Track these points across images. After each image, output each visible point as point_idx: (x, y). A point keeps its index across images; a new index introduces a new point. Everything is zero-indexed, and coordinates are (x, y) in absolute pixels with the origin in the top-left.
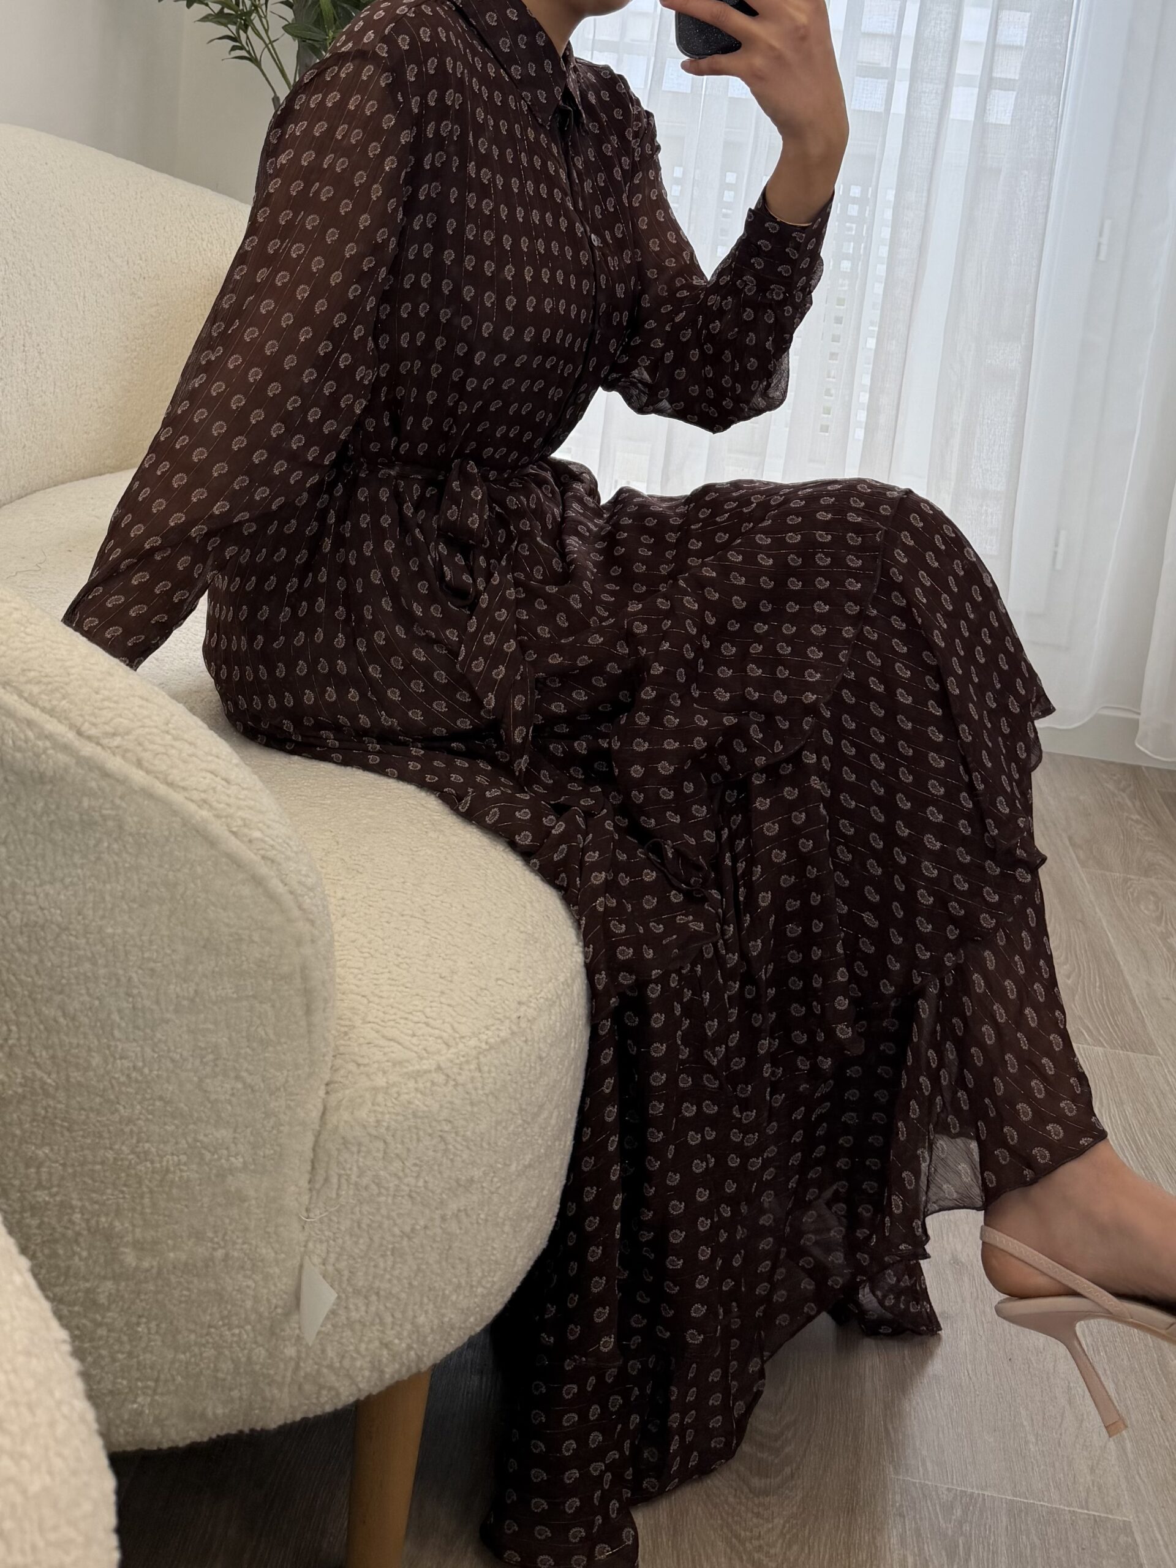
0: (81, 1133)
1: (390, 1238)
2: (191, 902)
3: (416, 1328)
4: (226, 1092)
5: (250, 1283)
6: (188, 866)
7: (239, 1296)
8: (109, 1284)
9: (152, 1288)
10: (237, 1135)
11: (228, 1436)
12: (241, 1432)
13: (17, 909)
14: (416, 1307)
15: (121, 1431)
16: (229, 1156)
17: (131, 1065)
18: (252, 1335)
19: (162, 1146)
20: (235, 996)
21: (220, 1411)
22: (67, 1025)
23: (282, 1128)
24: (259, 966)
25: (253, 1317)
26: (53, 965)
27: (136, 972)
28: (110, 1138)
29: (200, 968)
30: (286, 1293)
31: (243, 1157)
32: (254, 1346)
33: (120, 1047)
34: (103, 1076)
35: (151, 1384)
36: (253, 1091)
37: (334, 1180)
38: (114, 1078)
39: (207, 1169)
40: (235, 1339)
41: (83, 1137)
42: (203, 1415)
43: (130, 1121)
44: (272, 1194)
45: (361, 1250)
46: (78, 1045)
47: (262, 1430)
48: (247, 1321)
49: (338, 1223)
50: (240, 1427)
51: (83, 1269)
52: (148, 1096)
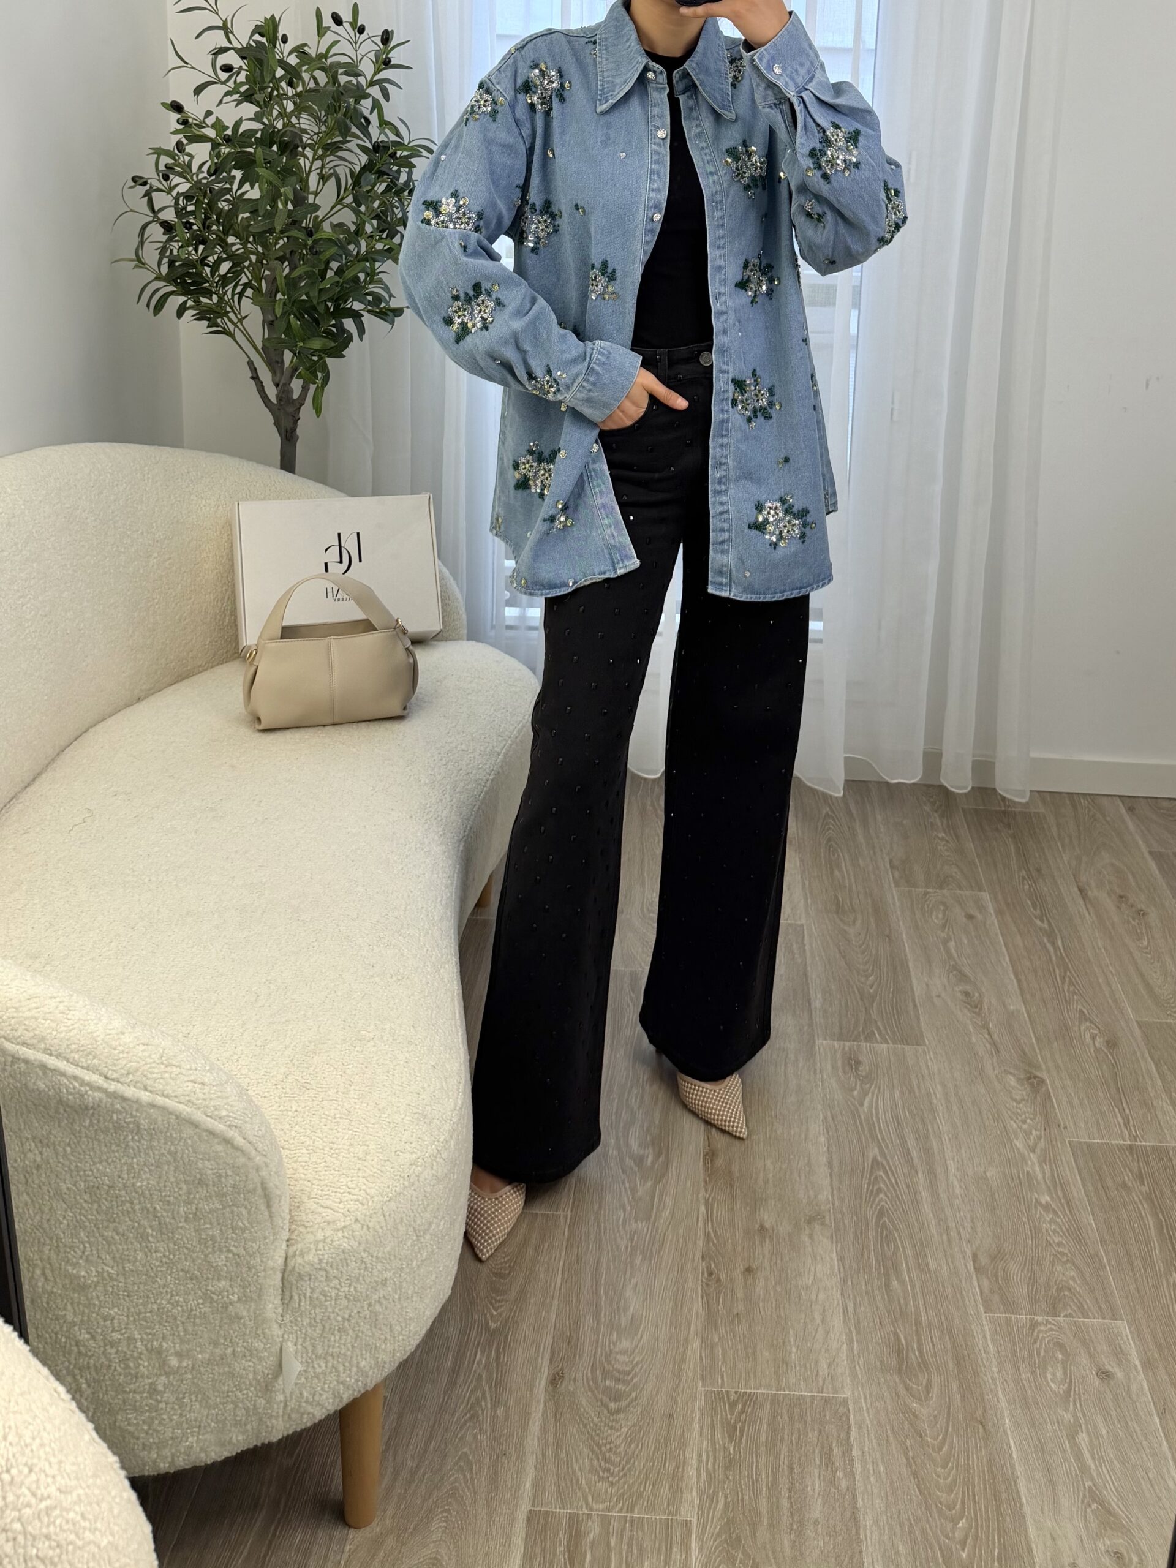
2: (187, 1160)
4: (222, 1261)
5: (250, 1364)
6: (183, 1141)
7: (244, 1372)
8: (163, 1378)
9: (190, 1376)
10: (232, 1283)
11: (248, 1449)
12: (256, 1446)
13: (81, 1180)
15: (181, 1459)
16: (229, 1295)
17: (162, 1255)
20: (221, 1206)
23: (260, 1274)
24: (234, 1188)
25: (254, 1383)
27: (158, 1204)
29: (197, 1196)
30: (273, 1366)
31: (237, 1294)
33: (153, 1247)
34: (145, 1264)
35: (196, 1430)
36: (239, 1257)
37: (297, 1297)
38: (152, 1264)
39: (216, 1305)
40: (245, 1397)
42: (230, 1442)
44: (258, 1312)
48: (251, 1385)
49: (302, 1321)
51: (146, 1373)
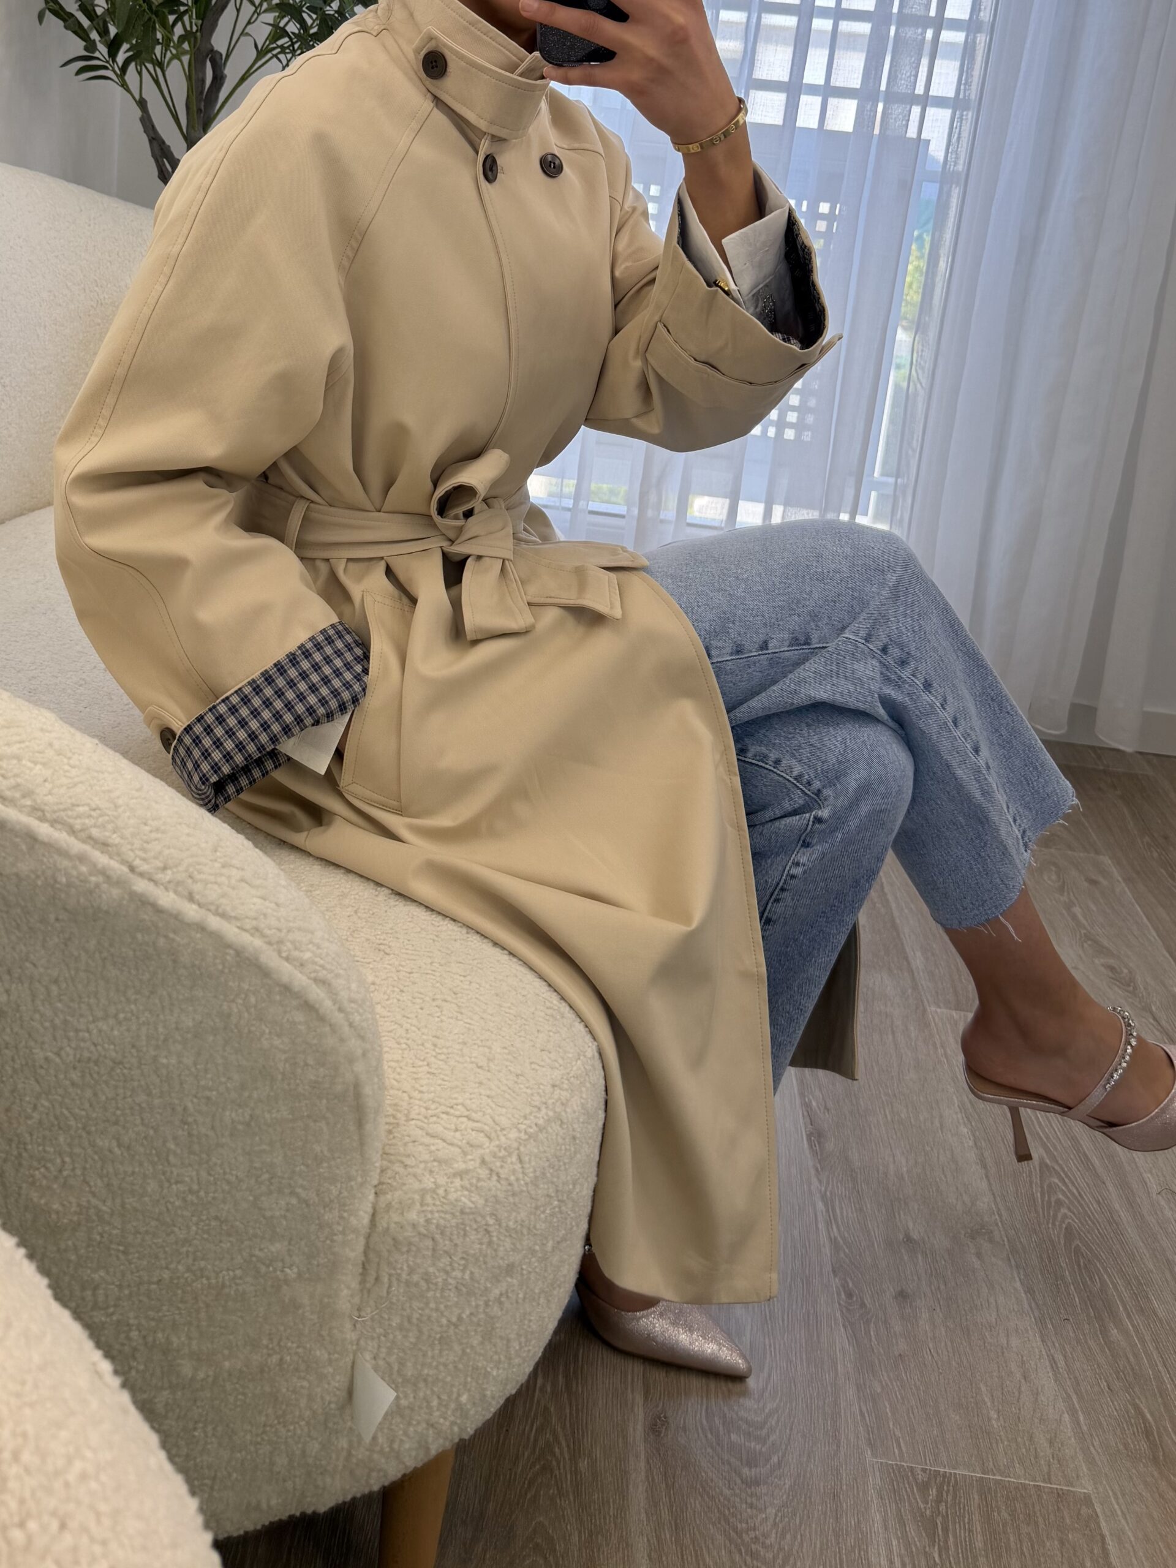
0: (137, 1255)
1: (438, 1329)
2: (246, 1031)
3: (460, 1407)
4: (281, 1209)
5: (305, 1384)
6: (243, 996)
7: (293, 1396)
9: (209, 1395)
10: (291, 1248)
13: (69, 1045)
14: (461, 1387)
16: (284, 1267)
17: (186, 1188)
18: (306, 1429)
19: (217, 1263)
20: (291, 1116)
21: (273, 1502)
22: (122, 1154)
23: (335, 1238)
24: (314, 1087)
25: (307, 1414)
26: (107, 1098)
27: (192, 1101)
28: (166, 1258)
29: (255, 1095)
30: (338, 1389)
31: (298, 1267)
32: (308, 1439)
33: (175, 1173)
34: (158, 1201)
36: (308, 1205)
37: (386, 1280)
38: (169, 1201)
39: (262, 1281)
40: (290, 1434)
41: (139, 1258)
43: (186, 1241)
44: (326, 1300)
45: (411, 1343)
46: (133, 1173)
47: (314, 1513)
48: (302, 1418)
49: (389, 1319)
50: (292, 1512)
52: (204, 1218)
